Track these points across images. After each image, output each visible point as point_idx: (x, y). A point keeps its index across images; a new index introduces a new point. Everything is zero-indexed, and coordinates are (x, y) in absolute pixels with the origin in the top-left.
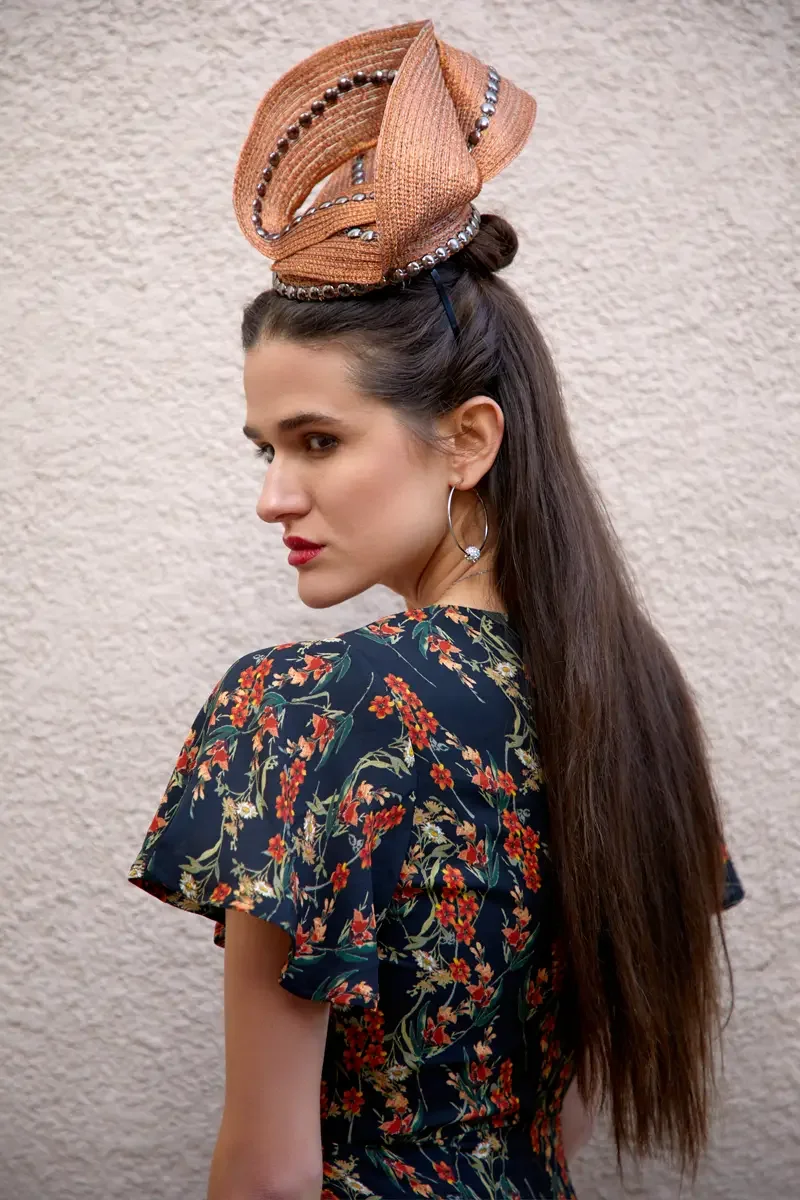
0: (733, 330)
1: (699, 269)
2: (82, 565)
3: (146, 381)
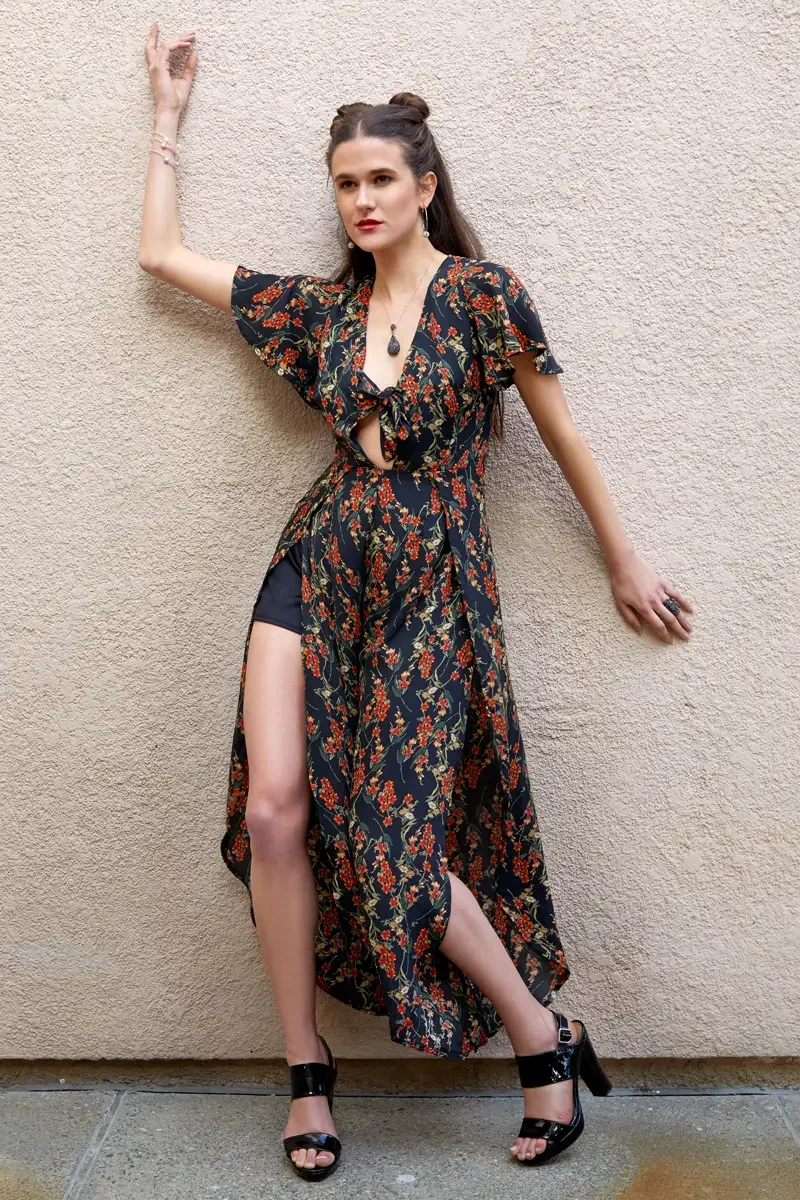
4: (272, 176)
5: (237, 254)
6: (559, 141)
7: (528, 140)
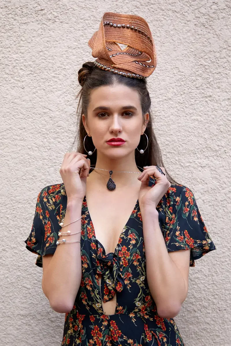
0: (180, 100)
1: (171, 84)
2: (8, 162)
3: (25, 113)
4: (45, 140)
5: (26, 184)
6: (210, 118)
7: (193, 118)
